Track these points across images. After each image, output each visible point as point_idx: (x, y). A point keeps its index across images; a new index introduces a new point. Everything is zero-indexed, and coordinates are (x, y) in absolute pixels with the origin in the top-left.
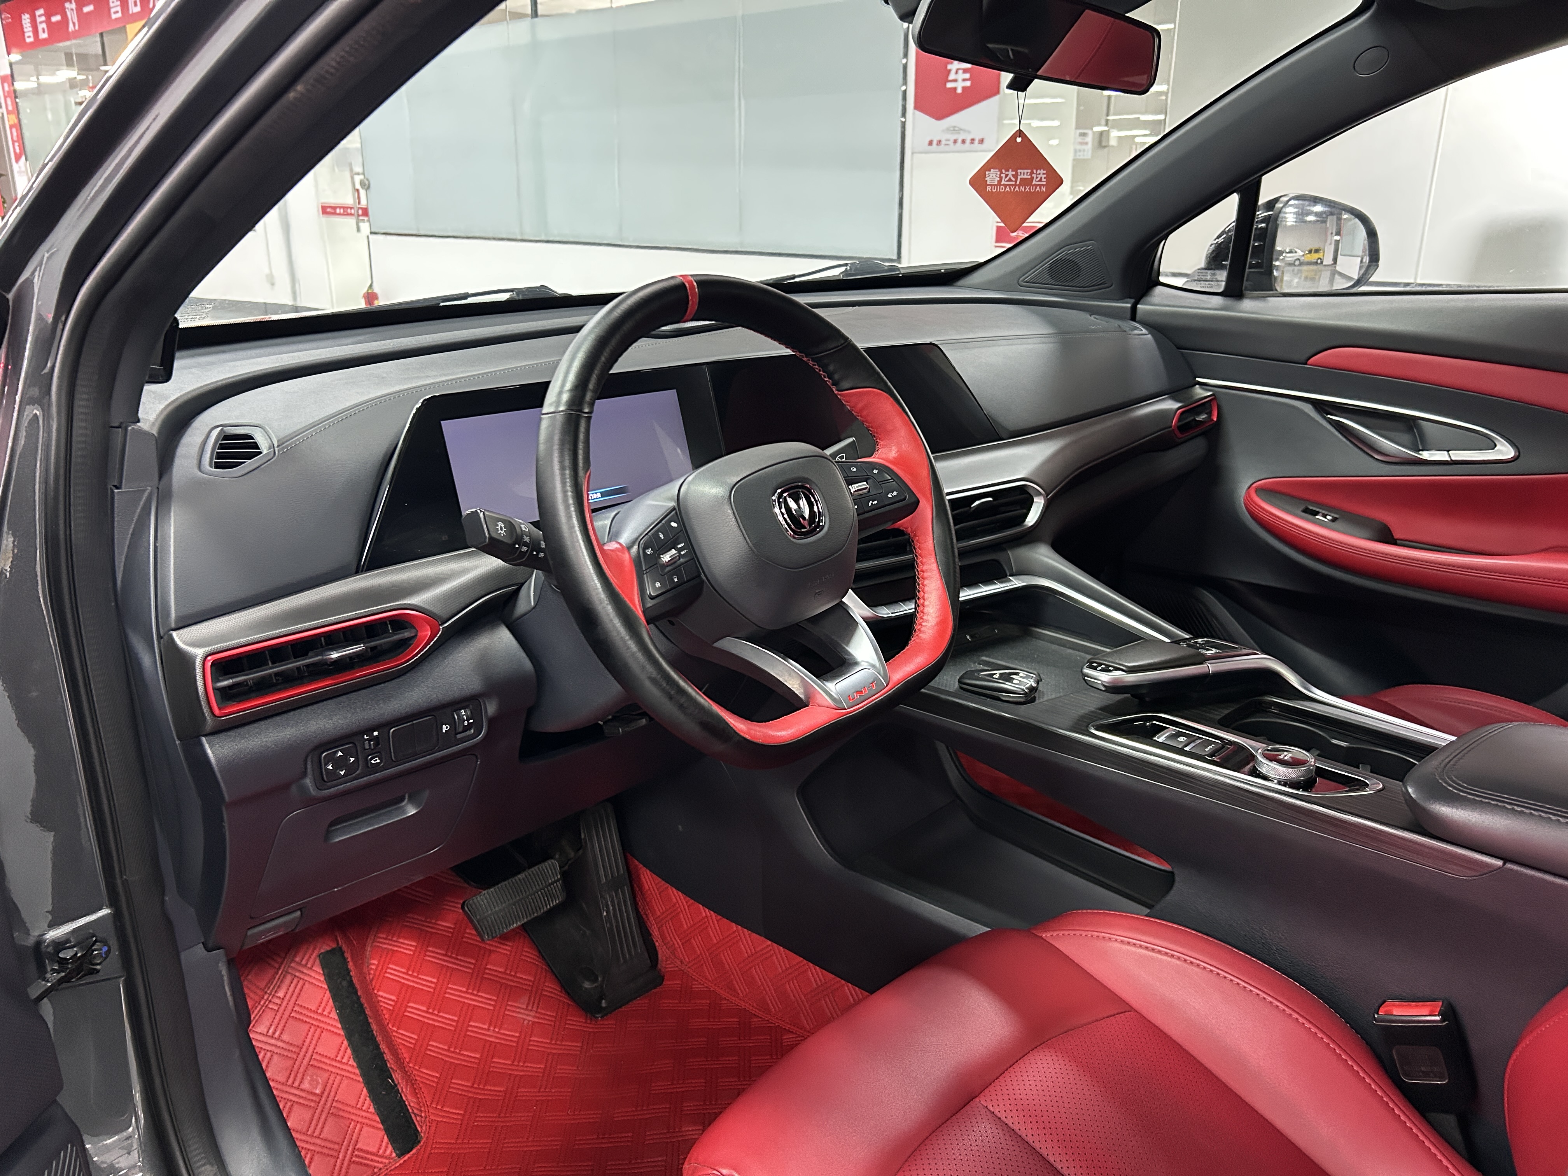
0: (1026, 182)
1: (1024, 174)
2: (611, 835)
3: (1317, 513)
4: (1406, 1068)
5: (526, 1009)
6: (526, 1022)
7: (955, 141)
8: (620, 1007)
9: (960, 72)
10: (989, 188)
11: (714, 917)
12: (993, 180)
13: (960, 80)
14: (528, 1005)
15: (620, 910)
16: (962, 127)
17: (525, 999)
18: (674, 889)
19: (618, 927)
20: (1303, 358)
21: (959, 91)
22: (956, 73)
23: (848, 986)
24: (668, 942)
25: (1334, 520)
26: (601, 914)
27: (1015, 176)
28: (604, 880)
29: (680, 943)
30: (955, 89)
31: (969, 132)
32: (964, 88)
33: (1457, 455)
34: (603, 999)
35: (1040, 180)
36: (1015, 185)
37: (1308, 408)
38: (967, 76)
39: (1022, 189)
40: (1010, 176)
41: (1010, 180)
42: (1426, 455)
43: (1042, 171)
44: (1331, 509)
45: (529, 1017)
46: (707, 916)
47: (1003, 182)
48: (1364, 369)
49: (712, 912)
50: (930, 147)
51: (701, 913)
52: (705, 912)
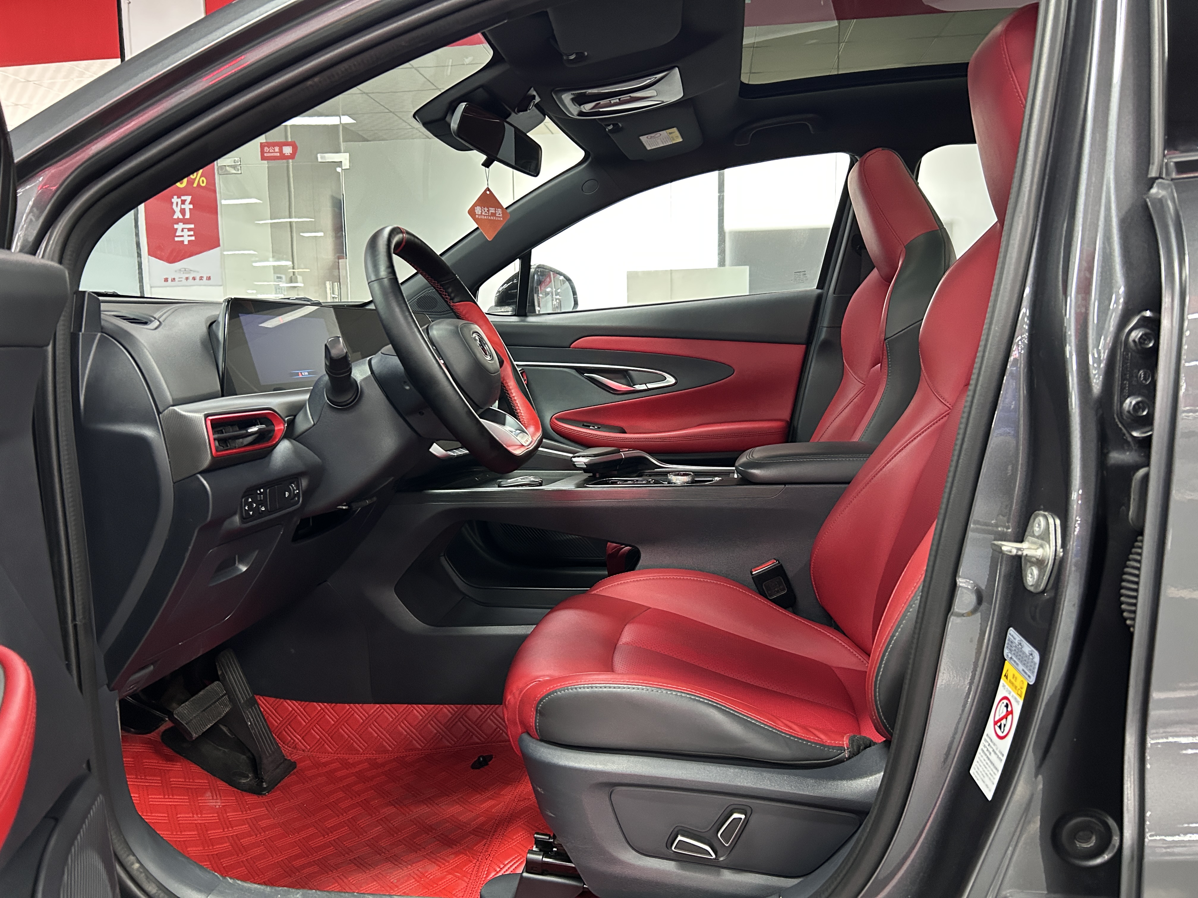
0: (494, 215)
1: (492, 210)
2: (237, 669)
3: (590, 426)
4: (769, 592)
5: (213, 799)
6: (217, 807)
7: (187, 279)
8: (277, 785)
9: (186, 230)
10: (477, 216)
11: (328, 707)
12: (478, 212)
13: (186, 236)
14: (213, 796)
15: (258, 721)
16: (192, 269)
17: (209, 794)
18: (288, 701)
19: (259, 732)
20: (568, 344)
21: (186, 243)
22: (182, 231)
23: (445, 707)
24: (290, 741)
25: (599, 428)
26: (247, 724)
27: (488, 211)
28: (242, 701)
29: (300, 738)
30: (183, 241)
31: (198, 272)
32: (189, 241)
33: (650, 386)
34: (263, 782)
35: (500, 214)
36: (489, 216)
37: (573, 372)
38: (192, 233)
39: (492, 218)
40: (486, 211)
41: (486, 213)
42: (638, 387)
43: (500, 210)
44: (596, 424)
45: (218, 804)
46: (322, 709)
47: (483, 214)
48: (600, 347)
49: (326, 704)
50: (166, 283)
51: (317, 708)
52: (319, 706)
